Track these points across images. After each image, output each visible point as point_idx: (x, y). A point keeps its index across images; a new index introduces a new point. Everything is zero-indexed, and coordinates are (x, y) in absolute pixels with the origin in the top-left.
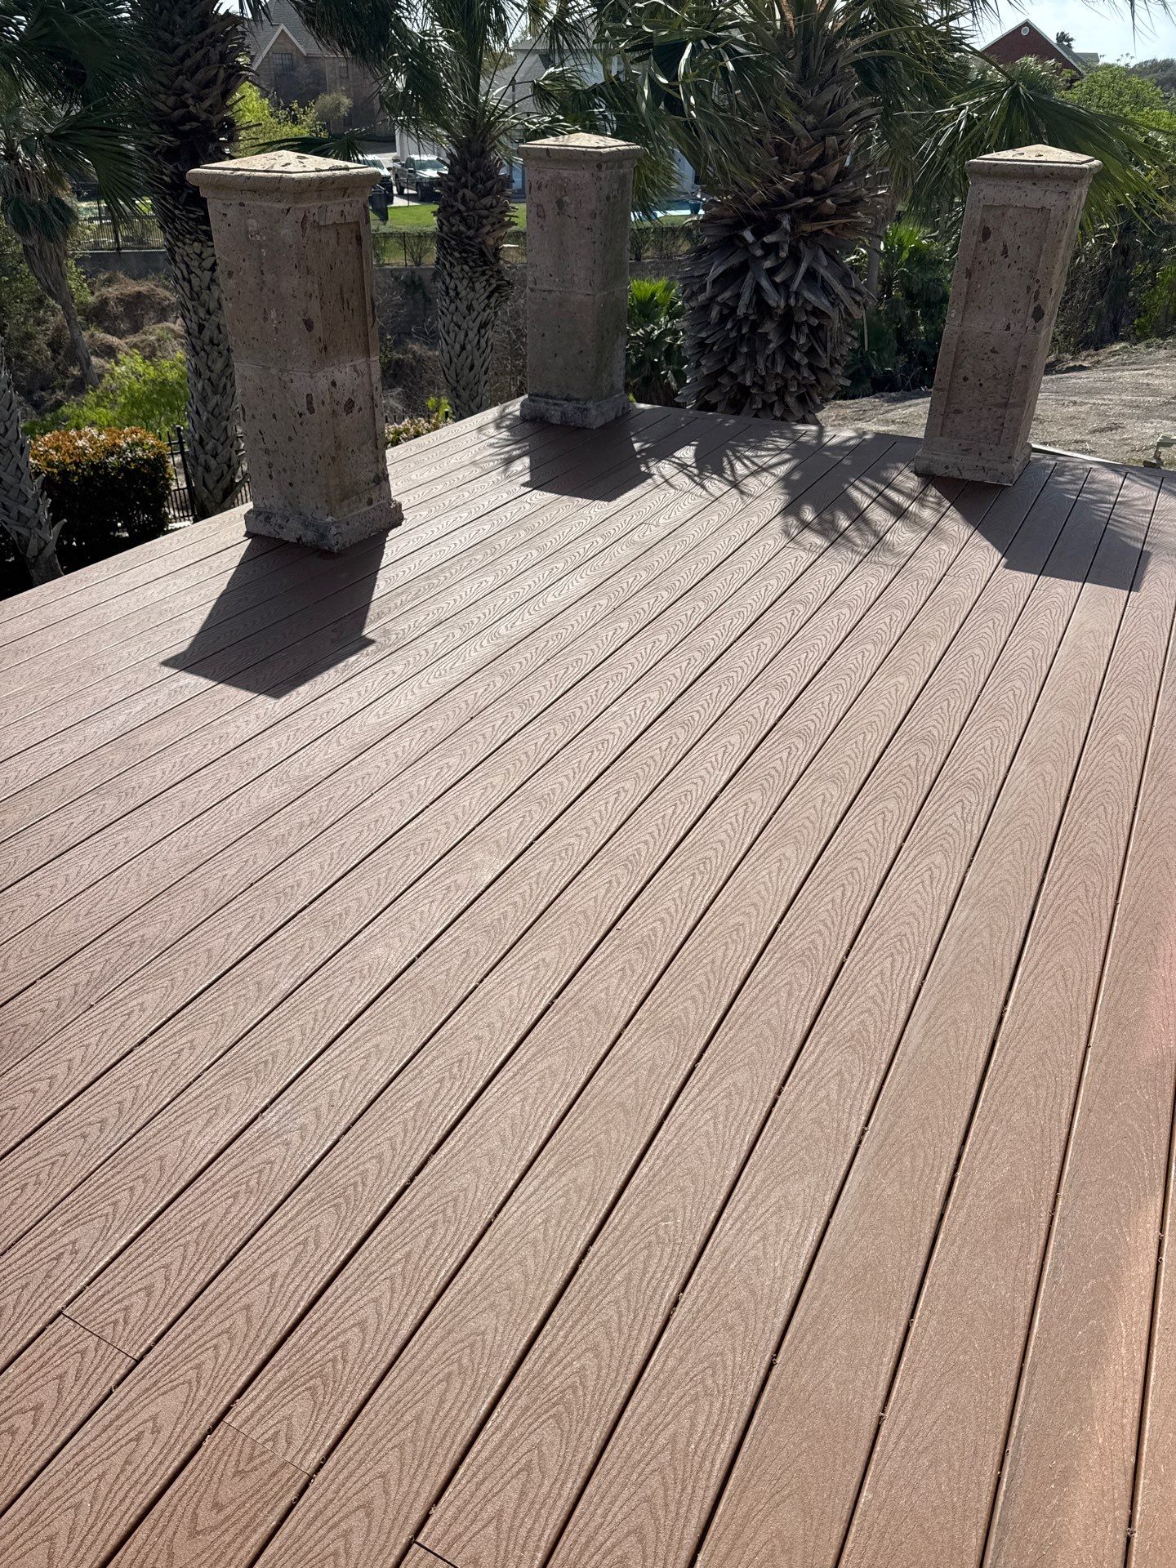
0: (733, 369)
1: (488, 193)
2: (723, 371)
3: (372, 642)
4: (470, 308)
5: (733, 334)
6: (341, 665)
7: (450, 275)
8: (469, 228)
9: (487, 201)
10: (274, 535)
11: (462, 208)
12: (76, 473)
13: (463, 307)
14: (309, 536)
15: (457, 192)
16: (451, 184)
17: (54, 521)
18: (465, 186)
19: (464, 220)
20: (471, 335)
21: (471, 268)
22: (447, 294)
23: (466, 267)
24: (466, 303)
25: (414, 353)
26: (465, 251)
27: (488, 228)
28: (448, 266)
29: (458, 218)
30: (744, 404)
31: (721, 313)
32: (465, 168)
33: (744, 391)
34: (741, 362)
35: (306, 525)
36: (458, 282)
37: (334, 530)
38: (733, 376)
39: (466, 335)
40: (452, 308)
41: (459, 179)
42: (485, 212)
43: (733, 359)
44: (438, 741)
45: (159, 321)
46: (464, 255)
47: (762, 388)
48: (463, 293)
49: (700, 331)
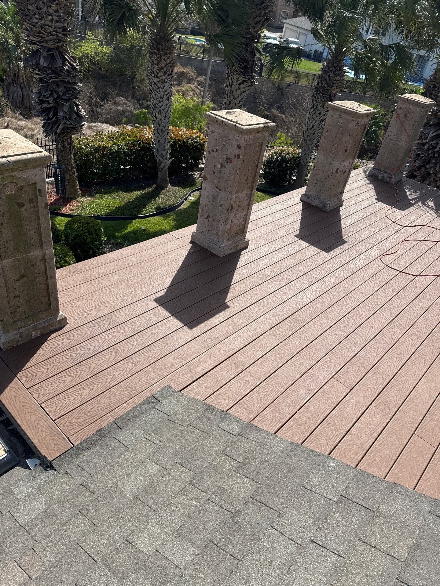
0: (427, 166)
1: (338, 75)
2: (423, 166)
3: (346, 242)
4: (320, 114)
5: (431, 155)
6: (339, 248)
7: (316, 101)
8: (328, 86)
9: (337, 78)
10: (309, 202)
11: (328, 79)
12: (178, 143)
13: (317, 113)
14: (320, 205)
15: (327, 73)
16: (326, 70)
17: (170, 158)
18: (331, 72)
19: (327, 83)
20: (317, 123)
21: (325, 100)
22: (313, 107)
23: (323, 100)
24: (319, 112)
25: (273, 113)
26: (324, 94)
27: (335, 87)
28: (317, 97)
29: (325, 82)
30: (426, 179)
31: (429, 147)
32: (333, 65)
33: (429, 174)
34: (431, 165)
35: (320, 202)
36: (318, 104)
37: (328, 206)
38: (427, 169)
39: (316, 123)
40: (314, 111)
41: (329, 68)
42: (335, 82)
43: (428, 163)
44: (372, 276)
45: (188, 83)
46: (324, 95)
47: (435, 174)
48: (319, 108)
49: (419, 151)
